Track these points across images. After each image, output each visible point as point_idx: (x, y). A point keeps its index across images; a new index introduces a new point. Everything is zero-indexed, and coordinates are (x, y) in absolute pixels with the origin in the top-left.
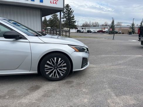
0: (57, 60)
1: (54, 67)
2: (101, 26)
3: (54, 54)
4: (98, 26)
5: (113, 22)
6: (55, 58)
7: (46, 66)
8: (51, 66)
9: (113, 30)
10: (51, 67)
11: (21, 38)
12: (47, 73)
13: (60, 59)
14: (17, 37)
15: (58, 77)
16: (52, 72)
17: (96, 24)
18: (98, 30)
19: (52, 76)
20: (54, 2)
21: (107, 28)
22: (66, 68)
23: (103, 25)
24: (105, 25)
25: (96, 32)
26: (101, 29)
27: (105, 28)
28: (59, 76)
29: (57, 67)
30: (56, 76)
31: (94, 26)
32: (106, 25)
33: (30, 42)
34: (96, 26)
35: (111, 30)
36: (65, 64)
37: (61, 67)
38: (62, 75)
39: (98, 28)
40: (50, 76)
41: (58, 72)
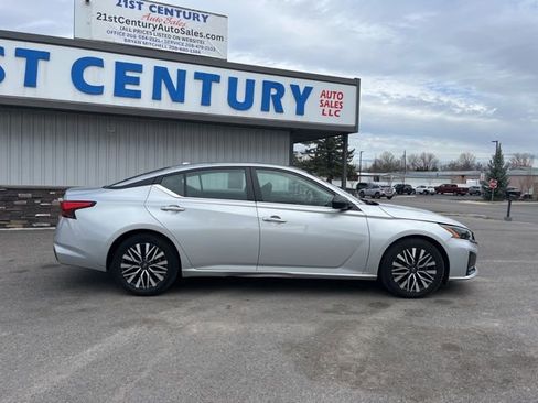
0: (418, 253)
1: (411, 268)
2: (445, 169)
4: (435, 169)
5: (498, 158)
6: (414, 250)
7: (395, 264)
8: (404, 264)
9: (499, 184)
10: (405, 268)
13: (423, 252)
16: (406, 277)
17: (427, 159)
18: (438, 183)
19: (406, 286)
20: (332, 113)
21: (473, 177)
22: (434, 272)
23: (453, 167)
24: (461, 163)
25: (430, 190)
26: (448, 182)
27: (463, 176)
28: (420, 287)
29: (417, 269)
30: (415, 288)
31: (418, 170)
32: (467, 167)
33: (366, 216)
34: (427, 170)
35: (493, 184)
36: (433, 263)
38: (426, 286)
39: (437, 177)
40: (402, 286)
41: (418, 280)
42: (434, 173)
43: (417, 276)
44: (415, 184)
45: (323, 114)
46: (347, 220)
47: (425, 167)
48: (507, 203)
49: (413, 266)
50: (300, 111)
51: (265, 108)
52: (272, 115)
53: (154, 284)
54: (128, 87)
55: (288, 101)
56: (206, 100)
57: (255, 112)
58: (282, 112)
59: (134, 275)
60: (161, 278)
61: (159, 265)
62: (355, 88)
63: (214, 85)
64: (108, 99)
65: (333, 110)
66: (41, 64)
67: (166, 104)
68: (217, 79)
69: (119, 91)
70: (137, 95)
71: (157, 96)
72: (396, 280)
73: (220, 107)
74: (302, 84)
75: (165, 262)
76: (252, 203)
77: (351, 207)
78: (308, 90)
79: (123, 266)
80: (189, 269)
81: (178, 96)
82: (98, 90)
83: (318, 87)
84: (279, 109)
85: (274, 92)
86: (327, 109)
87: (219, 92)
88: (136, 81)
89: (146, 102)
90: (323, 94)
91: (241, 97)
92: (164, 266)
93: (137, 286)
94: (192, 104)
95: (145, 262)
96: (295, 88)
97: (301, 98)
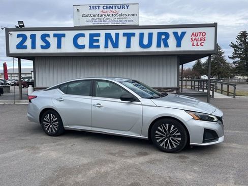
0: (170, 127)
1: (166, 135)
3: (167, 120)
6: (167, 125)
8: (162, 133)
10: (162, 135)
11: (135, 100)
12: (158, 141)
13: (173, 126)
14: (132, 99)
15: (170, 148)
16: (163, 140)
19: (163, 145)
22: (180, 139)
28: (172, 147)
29: (170, 136)
30: (168, 147)
33: (142, 105)
36: (179, 134)
37: (174, 136)
38: (175, 147)
40: (161, 145)
41: (170, 142)
43: (170, 140)
45: (193, 45)
50: (179, 45)
51: (159, 45)
52: (162, 49)
53: (54, 131)
54: (95, 44)
55: (172, 41)
56: (128, 46)
57: (154, 49)
58: (168, 46)
59: (47, 127)
60: (57, 129)
61: (55, 123)
62: (214, 28)
63: (132, 38)
64: (87, 50)
65: (199, 43)
66: (63, 38)
67: (111, 49)
68: (133, 35)
69: (91, 46)
70: (98, 47)
71: (106, 46)
73: (135, 48)
74: (179, 31)
77: (136, 100)
78: (183, 34)
79: (44, 123)
81: (116, 45)
82: (83, 47)
83: (189, 31)
84: (166, 45)
85: (163, 37)
87: (135, 41)
88: (98, 41)
89: (102, 50)
90: (193, 34)
91: (146, 42)
92: (57, 124)
93: (49, 132)
94: (122, 48)
95: (51, 122)
96: (175, 34)
97: (179, 39)
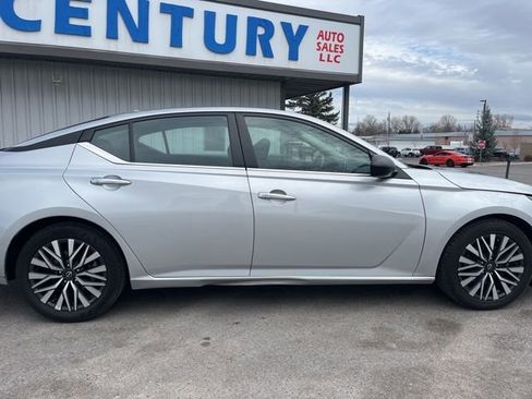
0: (499, 242)
1: (486, 265)
2: (426, 131)
3: (491, 224)
4: (417, 132)
5: (486, 116)
6: (493, 237)
7: (462, 259)
8: (477, 259)
9: (487, 145)
10: (477, 265)
11: (394, 175)
13: (506, 239)
15: (496, 297)
16: (478, 279)
17: (409, 121)
18: (423, 145)
19: (479, 292)
20: (332, 58)
21: (457, 138)
22: (520, 270)
23: (434, 129)
24: (442, 126)
25: (415, 152)
26: (433, 144)
27: (447, 138)
28: (499, 293)
29: (495, 266)
30: (491, 294)
31: (400, 133)
32: (448, 129)
33: (419, 187)
34: (409, 132)
35: (482, 145)
36: (520, 257)
37: (508, 265)
38: (508, 290)
39: (422, 139)
40: (473, 293)
41: (497, 282)
42: (418, 135)
43: (495, 276)
44: (400, 147)
45: (321, 60)
46: (391, 193)
47: (408, 130)
48: (506, 163)
49: (490, 261)
50: (293, 56)
51: (251, 51)
52: (259, 61)
53: (86, 303)
54: (74, 22)
55: (279, 43)
56: (176, 41)
57: (238, 57)
58: (271, 56)
59: (51, 290)
60: (97, 294)
61: (92, 273)
62: (358, 27)
63: (186, 21)
64: (47, 37)
65: (333, 55)
67: (124, 45)
68: (189, 13)
69: (62, 27)
70: (85, 32)
71: (112, 34)
72: (464, 283)
73: (194, 49)
74: (296, 22)
75: (103, 268)
76: (241, 171)
78: (303, 29)
79: (32, 276)
80: (140, 278)
81: (140, 34)
82: (35, 26)
83: (315, 26)
84: (268, 53)
85: (261, 31)
86: (325, 53)
87: (193, 30)
88: (84, 14)
89: (98, 42)
90: (321, 35)
91: (220, 37)
92: (100, 274)
93: (58, 307)
94: (158, 46)
95: (69, 268)
96: (286, 27)
97: (294, 39)
